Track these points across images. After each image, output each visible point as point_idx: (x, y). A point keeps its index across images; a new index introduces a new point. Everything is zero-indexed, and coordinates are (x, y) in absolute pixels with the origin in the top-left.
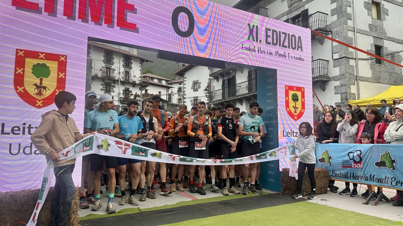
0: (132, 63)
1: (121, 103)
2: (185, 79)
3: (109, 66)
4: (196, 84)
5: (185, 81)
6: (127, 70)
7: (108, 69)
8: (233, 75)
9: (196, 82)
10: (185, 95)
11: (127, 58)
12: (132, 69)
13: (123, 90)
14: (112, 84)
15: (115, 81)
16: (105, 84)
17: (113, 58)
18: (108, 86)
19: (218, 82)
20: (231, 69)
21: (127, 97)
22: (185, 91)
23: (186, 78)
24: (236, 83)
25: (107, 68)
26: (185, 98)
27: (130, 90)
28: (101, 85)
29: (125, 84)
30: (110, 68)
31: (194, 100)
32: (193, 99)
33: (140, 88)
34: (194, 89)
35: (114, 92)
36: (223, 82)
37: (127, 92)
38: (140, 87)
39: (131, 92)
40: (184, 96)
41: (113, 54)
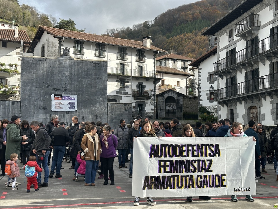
0: (145, 56)
1: (135, 98)
2: (200, 71)
3: (123, 62)
4: (212, 75)
5: (201, 72)
6: (141, 64)
7: (123, 65)
8: (234, 75)
9: (211, 74)
10: (201, 88)
11: (141, 52)
12: (145, 63)
13: (137, 85)
14: (126, 80)
15: (128, 77)
16: (120, 81)
17: (127, 53)
18: (123, 83)
19: (223, 80)
20: (231, 69)
21: (141, 92)
22: (200, 84)
23: (201, 69)
24: (236, 83)
25: (121, 64)
26: (201, 92)
27: (143, 84)
28: (117, 81)
29: (139, 79)
30: (124, 64)
31: (211, 93)
32: (208, 92)
33: (153, 82)
34: (210, 81)
35: (128, 88)
36: (227, 80)
37: (140, 86)
38: (154, 80)
39: (145, 86)
40: (200, 90)
41: (126, 49)
